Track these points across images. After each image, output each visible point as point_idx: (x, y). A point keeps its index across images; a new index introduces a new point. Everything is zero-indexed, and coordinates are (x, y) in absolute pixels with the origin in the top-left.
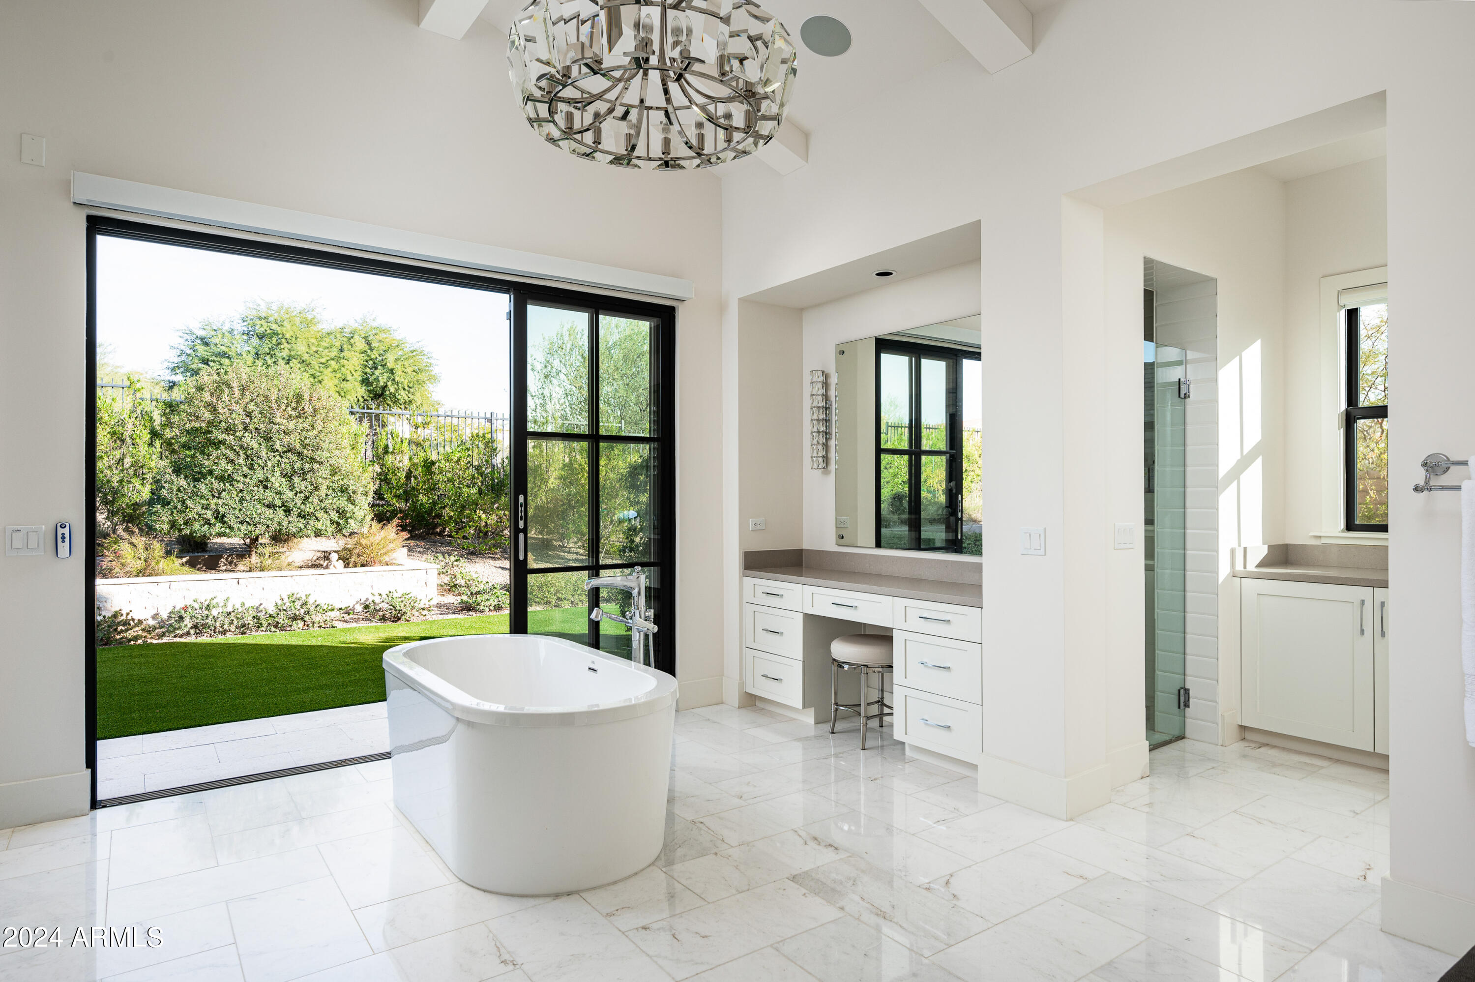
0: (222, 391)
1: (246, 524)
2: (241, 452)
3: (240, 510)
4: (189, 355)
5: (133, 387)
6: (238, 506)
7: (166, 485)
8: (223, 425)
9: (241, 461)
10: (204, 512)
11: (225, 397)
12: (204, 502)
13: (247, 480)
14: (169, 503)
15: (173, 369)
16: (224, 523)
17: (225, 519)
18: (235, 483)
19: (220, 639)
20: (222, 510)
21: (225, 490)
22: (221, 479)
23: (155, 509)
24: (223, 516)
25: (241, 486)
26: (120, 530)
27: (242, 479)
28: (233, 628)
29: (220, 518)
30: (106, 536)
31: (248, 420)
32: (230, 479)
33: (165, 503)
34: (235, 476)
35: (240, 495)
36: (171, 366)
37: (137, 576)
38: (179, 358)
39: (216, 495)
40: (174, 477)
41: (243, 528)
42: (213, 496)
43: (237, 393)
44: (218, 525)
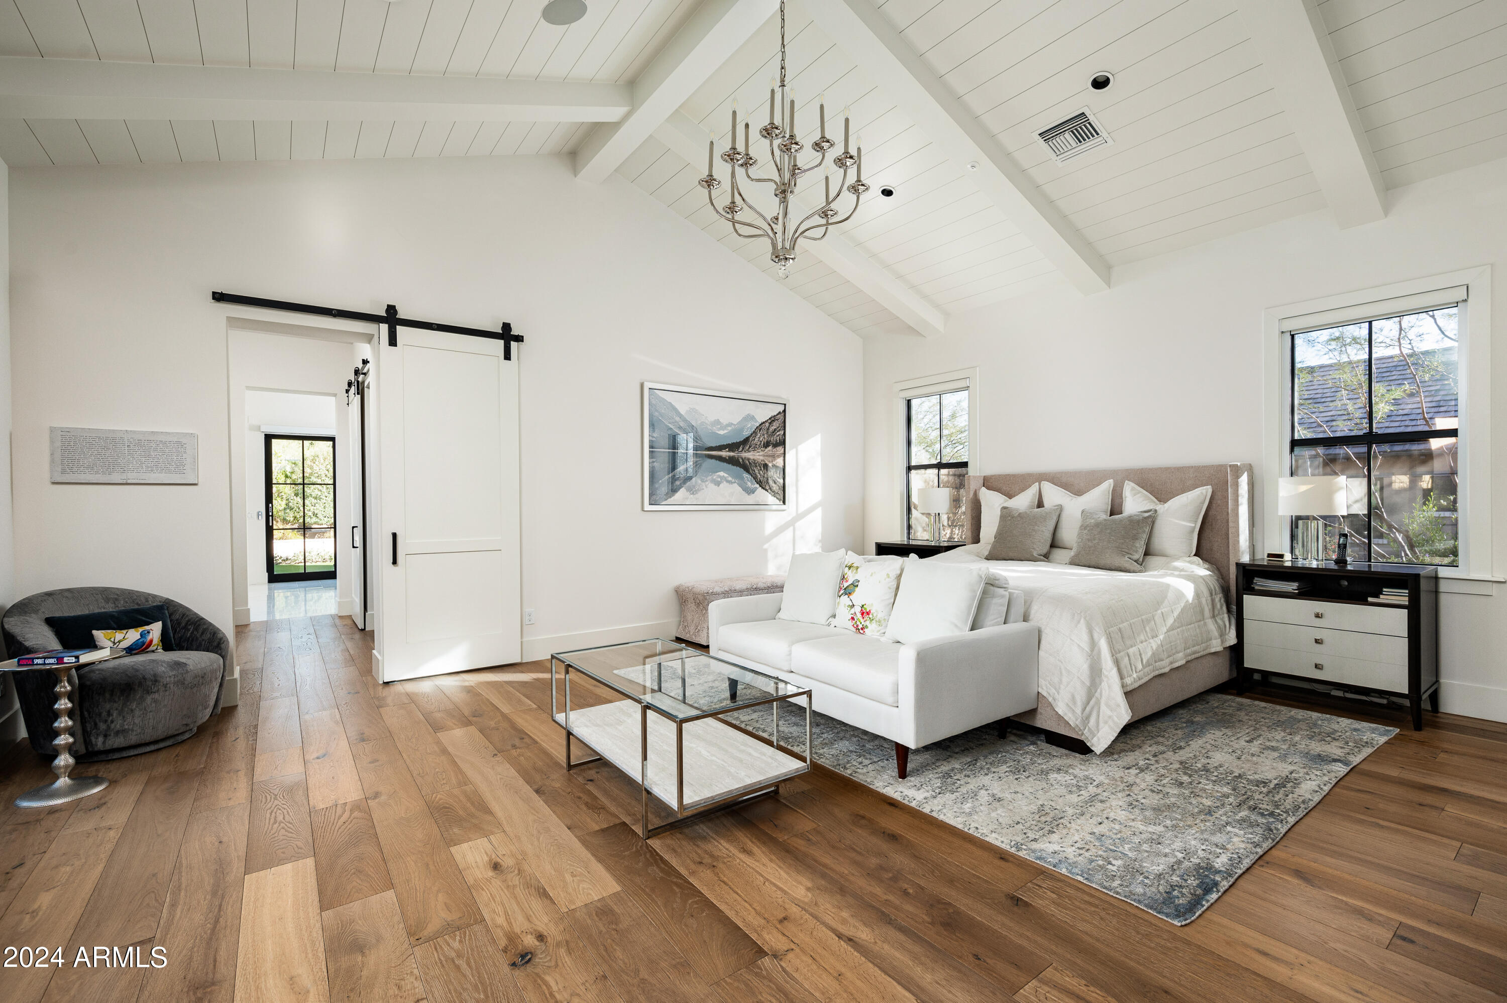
6: (323, 510)
8: (316, 475)
11: (317, 463)
16: (317, 517)
19: (314, 564)
20: (316, 512)
22: (316, 498)
24: (316, 514)
25: (324, 501)
32: (320, 499)
33: (291, 509)
40: (295, 497)
41: (326, 519)
43: (322, 461)
44: (314, 518)
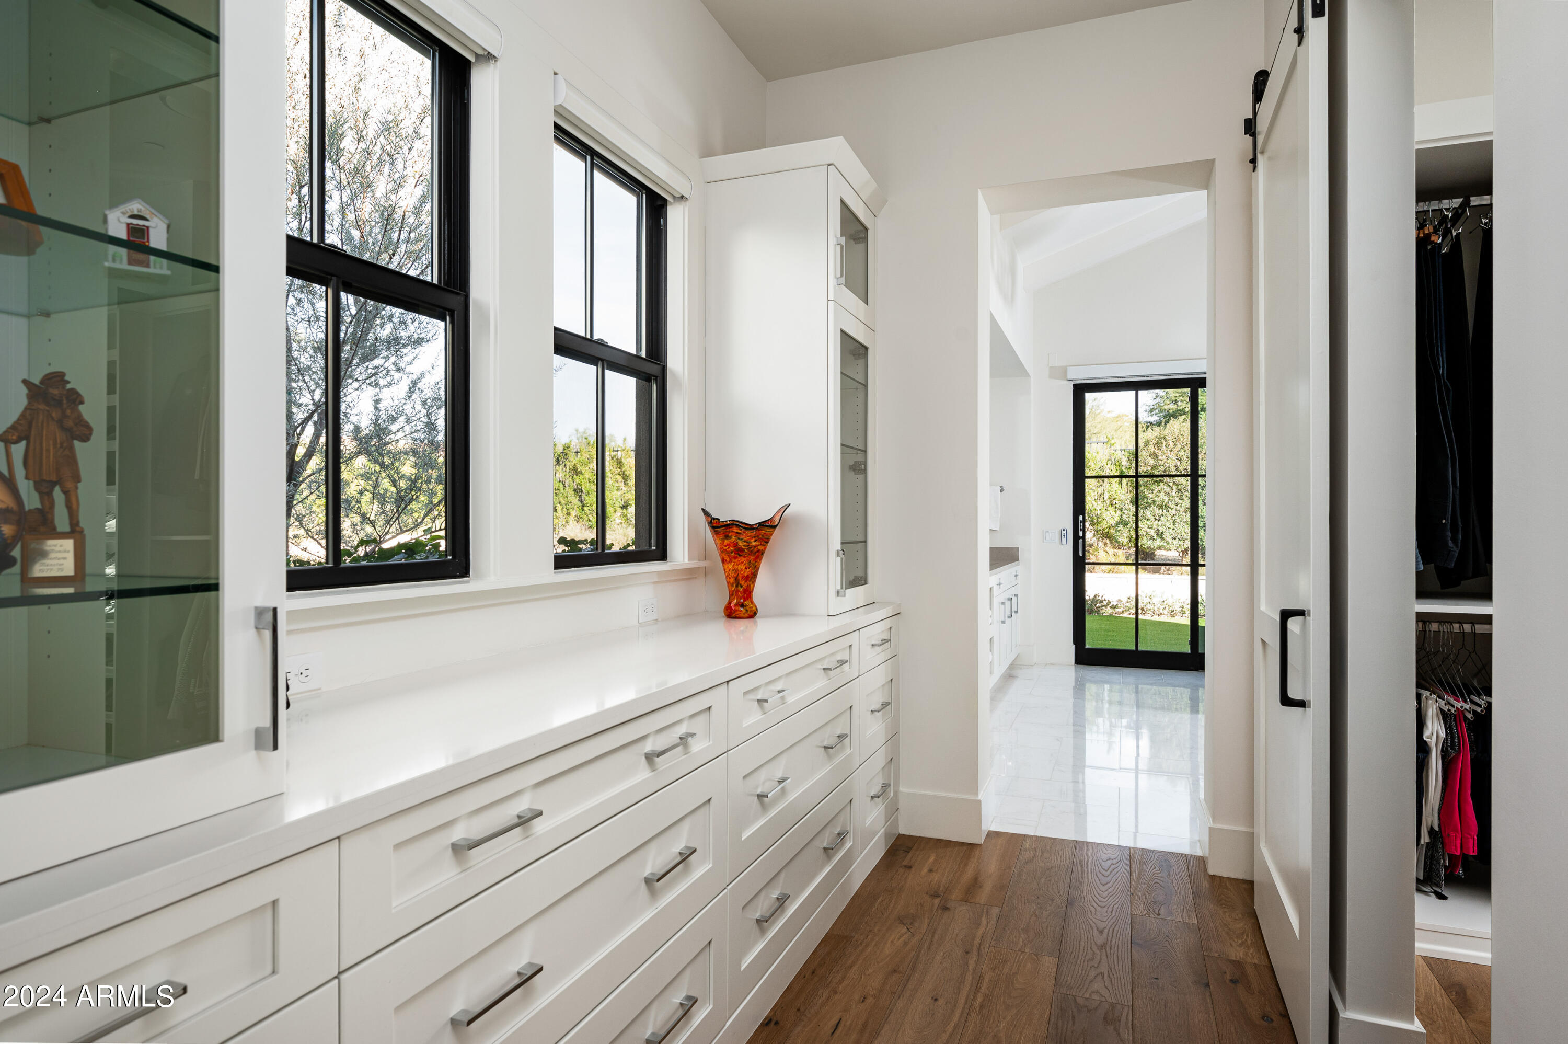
0: (1162, 443)
1: (1177, 540)
2: (1174, 487)
3: (1173, 529)
4: (1162, 397)
5: (1109, 443)
6: (1172, 527)
7: (1126, 512)
9: (1174, 494)
10: (1149, 530)
11: (1164, 448)
12: (1149, 523)
13: (1178, 508)
14: (1127, 524)
15: (1152, 410)
16: (1163, 539)
17: (1163, 536)
18: (1170, 510)
19: (1156, 618)
20: (1161, 529)
21: (1163, 515)
23: (1119, 528)
24: (1162, 533)
25: (1174, 512)
26: (1100, 544)
27: (1175, 506)
28: (1165, 612)
29: (1160, 535)
30: (1091, 546)
31: (1178, 463)
32: (1167, 508)
34: (1170, 504)
35: (1174, 518)
36: (1149, 409)
37: (1109, 573)
38: (1155, 401)
39: (1157, 518)
41: (1176, 542)
42: (1155, 519)
43: (1172, 444)
44: (1159, 540)
